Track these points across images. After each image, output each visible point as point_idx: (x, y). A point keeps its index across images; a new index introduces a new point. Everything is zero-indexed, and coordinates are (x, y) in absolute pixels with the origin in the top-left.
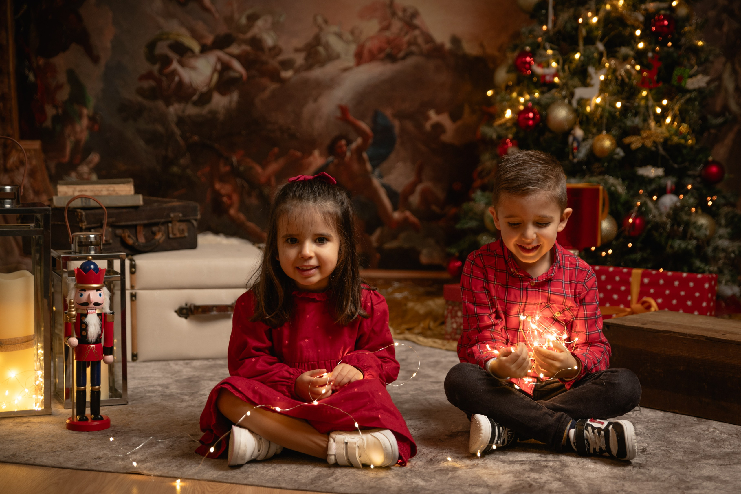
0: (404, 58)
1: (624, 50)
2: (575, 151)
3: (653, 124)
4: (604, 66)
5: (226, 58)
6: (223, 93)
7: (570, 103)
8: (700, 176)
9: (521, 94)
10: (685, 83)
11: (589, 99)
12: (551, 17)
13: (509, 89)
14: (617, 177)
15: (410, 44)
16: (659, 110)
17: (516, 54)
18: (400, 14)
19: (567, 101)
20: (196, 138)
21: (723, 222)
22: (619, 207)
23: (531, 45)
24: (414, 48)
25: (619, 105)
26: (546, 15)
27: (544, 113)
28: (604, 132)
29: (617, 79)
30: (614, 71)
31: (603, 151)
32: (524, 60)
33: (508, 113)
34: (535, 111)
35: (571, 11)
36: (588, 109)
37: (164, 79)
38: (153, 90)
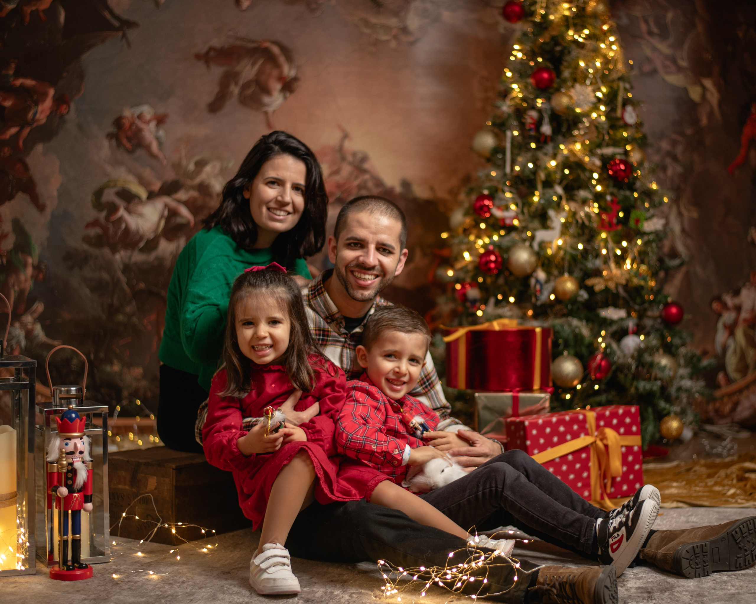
1: (583, 194)
2: (538, 294)
3: (613, 265)
4: (564, 209)
5: (173, 204)
6: (170, 239)
7: (531, 246)
8: (660, 316)
9: (479, 237)
10: (642, 226)
11: (551, 242)
12: (509, 162)
13: (466, 232)
14: (580, 319)
15: (360, 187)
16: (619, 252)
17: (474, 197)
18: (350, 158)
19: (527, 244)
20: (142, 285)
21: (682, 361)
22: (584, 349)
23: (489, 188)
24: (364, 192)
25: (580, 246)
26: (504, 160)
27: (505, 256)
28: (566, 275)
29: (577, 221)
30: (574, 214)
31: (565, 293)
32: (482, 203)
33: (467, 256)
34: (497, 253)
35: (529, 155)
36: (549, 252)
37: (110, 226)
38: (99, 237)
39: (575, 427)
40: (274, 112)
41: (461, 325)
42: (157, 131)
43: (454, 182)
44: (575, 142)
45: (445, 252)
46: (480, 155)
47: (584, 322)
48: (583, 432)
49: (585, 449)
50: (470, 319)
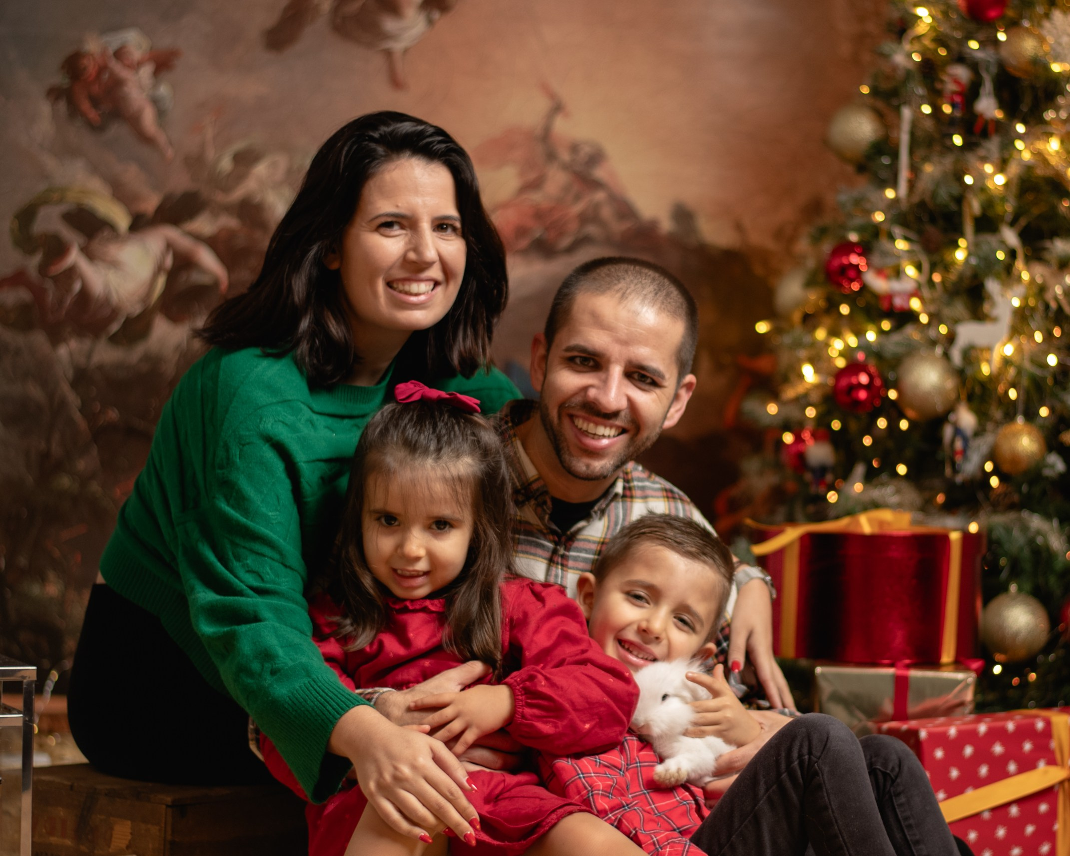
0: (571, 250)
1: (1061, 246)
2: (958, 459)
4: (1019, 279)
5: (184, 243)
6: (175, 318)
7: (946, 355)
9: (835, 333)
11: (990, 349)
12: (904, 174)
13: (809, 320)
14: (1047, 516)
15: (584, 219)
17: (827, 247)
18: (565, 156)
19: (939, 350)
20: (113, 415)
22: (1052, 580)
23: (860, 230)
24: (592, 230)
25: (1052, 360)
26: (894, 169)
27: (890, 376)
28: (1020, 420)
29: (1047, 306)
30: (1041, 290)
31: (1015, 459)
32: (844, 261)
33: (809, 373)
34: (872, 369)
35: (948, 162)
36: (985, 369)
37: (49, 285)
38: (24, 309)
39: (1028, 746)
40: (406, 51)
41: (791, 521)
42: (155, 86)
43: (787, 213)
44: (1050, 135)
45: (763, 364)
46: (841, 156)
47: (1055, 523)
48: (1044, 757)
49: (1047, 794)
50: (811, 509)
